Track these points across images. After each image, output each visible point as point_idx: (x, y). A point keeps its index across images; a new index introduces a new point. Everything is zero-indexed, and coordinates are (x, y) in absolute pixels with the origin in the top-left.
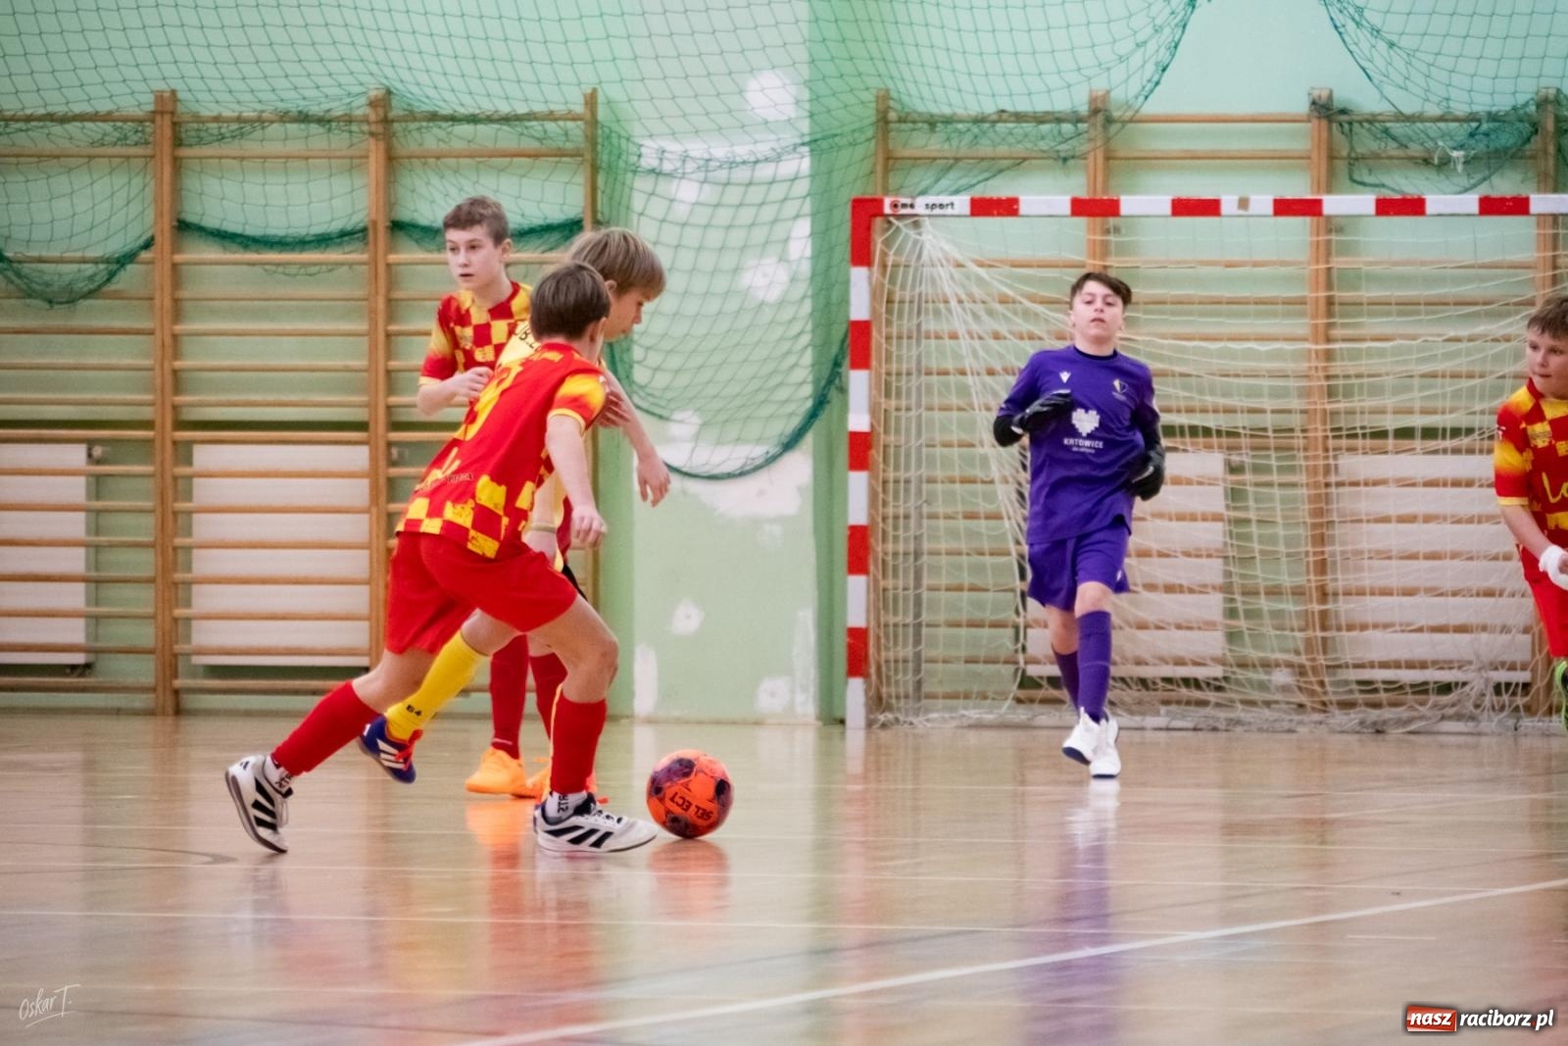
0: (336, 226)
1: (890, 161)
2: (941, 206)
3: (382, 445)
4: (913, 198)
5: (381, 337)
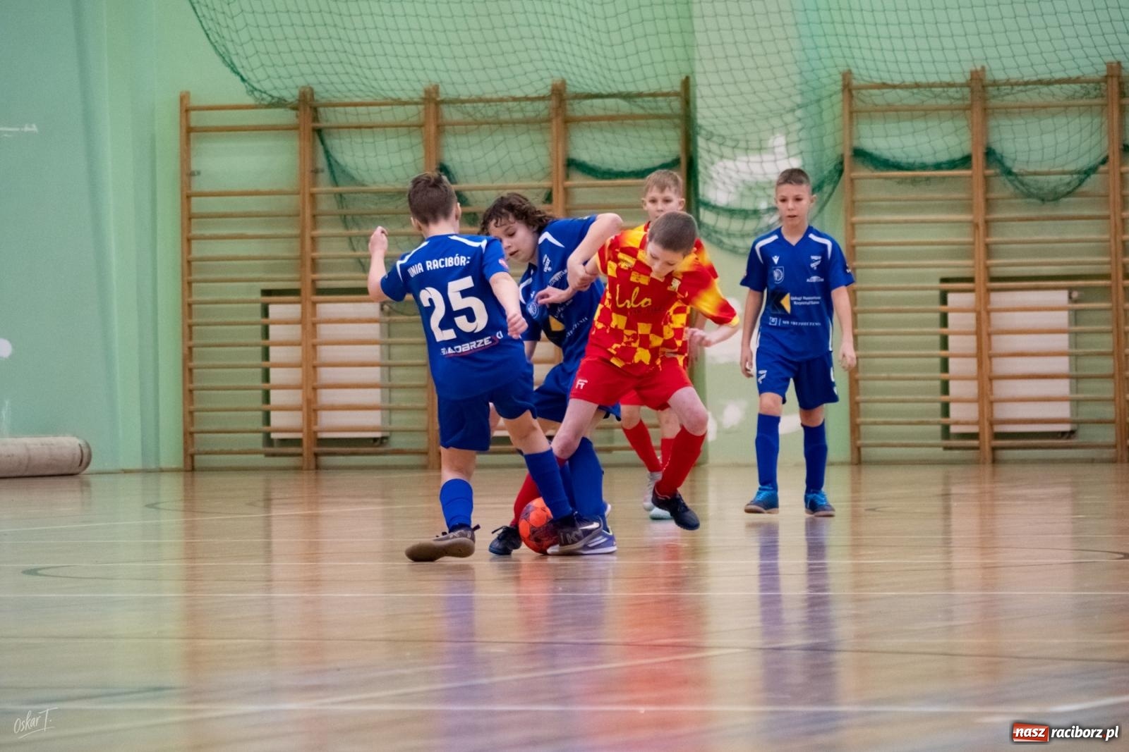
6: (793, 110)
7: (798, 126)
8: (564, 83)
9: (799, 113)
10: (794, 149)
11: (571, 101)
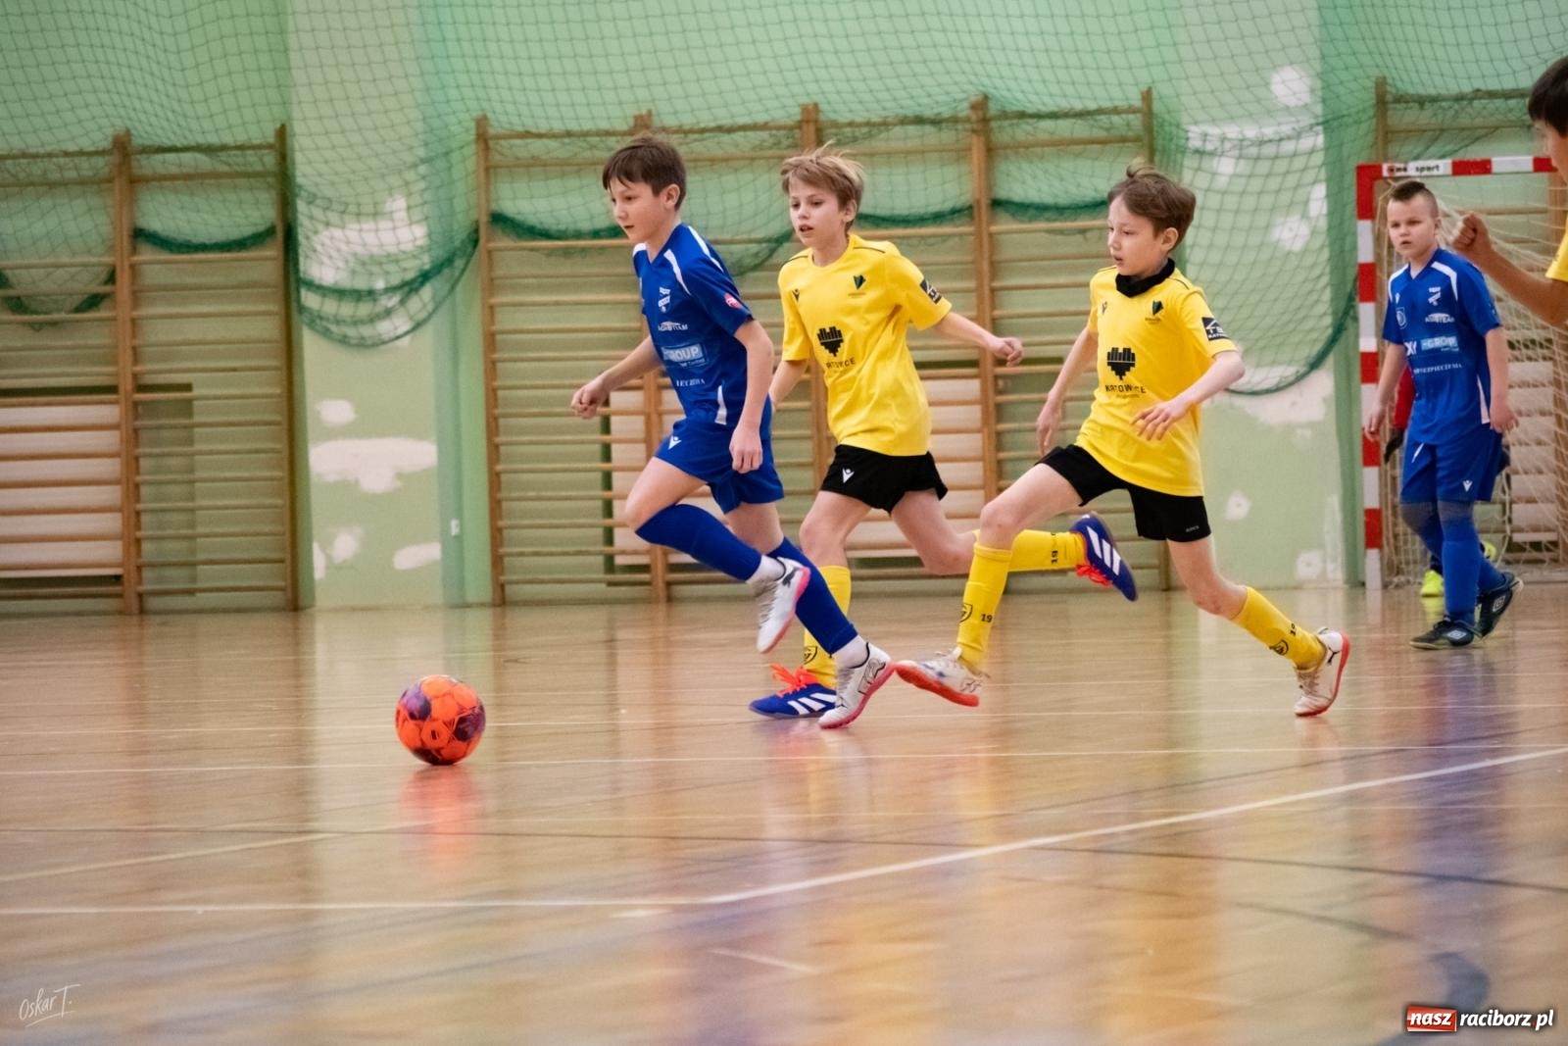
0: (948, 206)
1: (1386, 136)
2: (1429, 169)
3: (990, 378)
4: (1406, 162)
5: (987, 292)
6: (414, 166)
7: (422, 185)
8: (128, 133)
9: (422, 169)
10: (417, 214)
11: (138, 156)
